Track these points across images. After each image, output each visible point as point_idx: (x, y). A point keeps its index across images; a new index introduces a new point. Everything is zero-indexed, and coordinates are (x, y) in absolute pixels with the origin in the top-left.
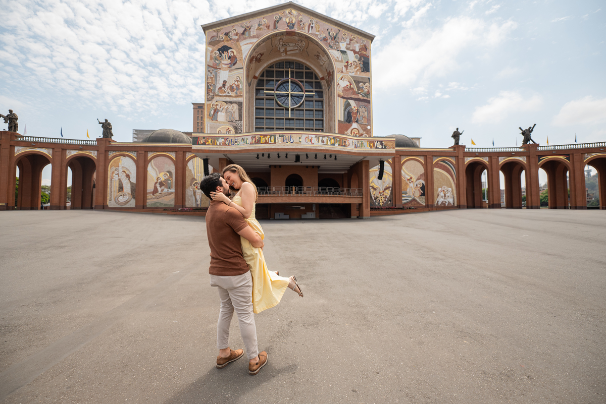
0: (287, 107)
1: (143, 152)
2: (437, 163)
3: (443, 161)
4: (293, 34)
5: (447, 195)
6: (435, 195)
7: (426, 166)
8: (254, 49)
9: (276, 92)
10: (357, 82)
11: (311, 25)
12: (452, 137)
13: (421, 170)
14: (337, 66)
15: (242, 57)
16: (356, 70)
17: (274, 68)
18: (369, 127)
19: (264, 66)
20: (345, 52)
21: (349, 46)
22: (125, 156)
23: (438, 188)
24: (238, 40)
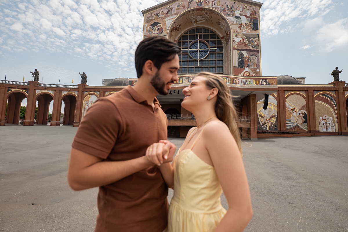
0: (197, 59)
1: (103, 92)
2: (318, 96)
3: (324, 95)
4: (202, 9)
5: (328, 123)
6: (317, 123)
7: (307, 99)
8: (174, 23)
9: (189, 50)
10: (248, 38)
11: (214, 2)
12: (332, 75)
13: (304, 102)
14: (233, 28)
15: (166, 28)
16: (248, 29)
17: (188, 33)
18: (258, 70)
19: (182, 32)
20: (239, 17)
21: (242, 13)
22: (92, 95)
23: (320, 117)
24: (164, 18)
